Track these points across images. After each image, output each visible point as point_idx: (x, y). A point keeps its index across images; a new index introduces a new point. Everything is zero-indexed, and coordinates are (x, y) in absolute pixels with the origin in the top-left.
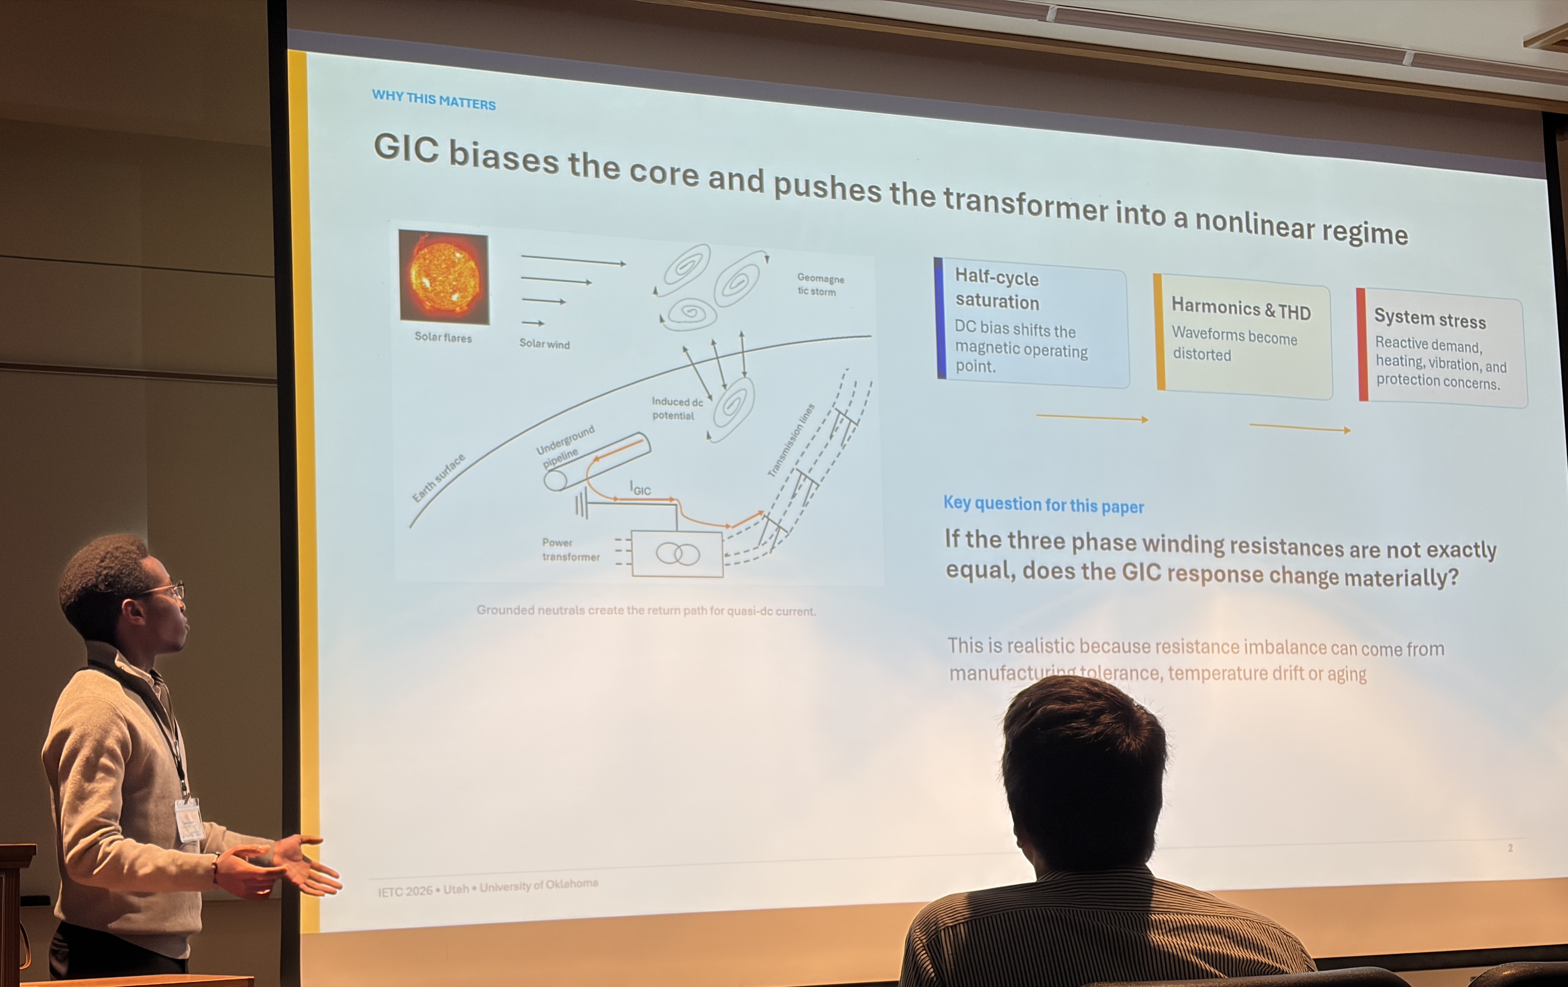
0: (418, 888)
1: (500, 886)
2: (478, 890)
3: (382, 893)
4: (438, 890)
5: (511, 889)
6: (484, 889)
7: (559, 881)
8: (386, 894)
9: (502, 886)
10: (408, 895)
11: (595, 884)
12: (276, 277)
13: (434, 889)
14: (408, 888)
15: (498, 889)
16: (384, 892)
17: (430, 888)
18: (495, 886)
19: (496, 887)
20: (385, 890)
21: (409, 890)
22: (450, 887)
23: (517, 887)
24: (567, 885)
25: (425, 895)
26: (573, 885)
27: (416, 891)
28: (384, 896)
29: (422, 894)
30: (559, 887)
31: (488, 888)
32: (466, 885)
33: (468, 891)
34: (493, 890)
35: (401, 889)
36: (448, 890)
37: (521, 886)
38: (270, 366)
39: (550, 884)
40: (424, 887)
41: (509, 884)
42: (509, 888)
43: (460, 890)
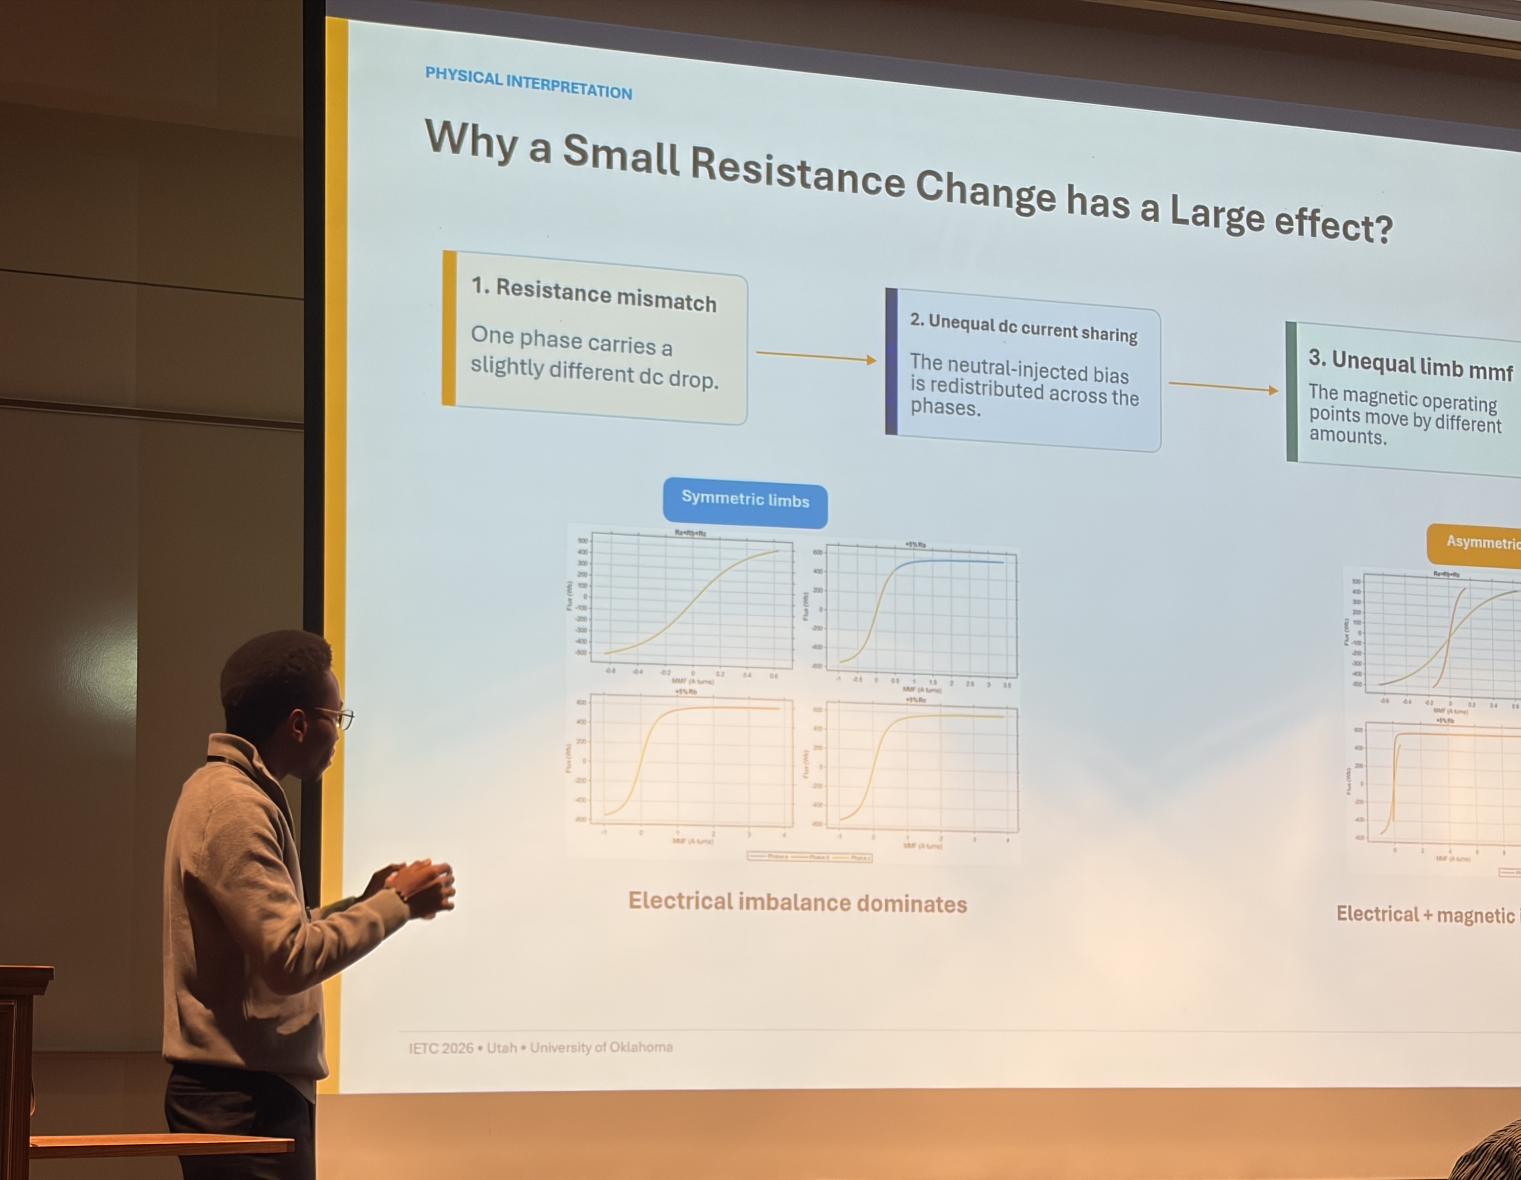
0: (456, 1045)
1: (555, 1047)
2: (528, 1050)
3: (413, 1048)
4: (480, 1048)
5: (568, 1051)
6: (535, 1049)
7: (625, 1043)
8: (418, 1051)
9: (557, 1046)
10: (444, 1052)
11: (670, 1048)
12: (305, 299)
13: (475, 1047)
14: (445, 1044)
15: (552, 1049)
16: (415, 1048)
17: (470, 1046)
18: (548, 1045)
19: (550, 1047)
20: (417, 1046)
21: (446, 1047)
22: (495, 1044)
23: (574, 1049)
24: (635, 1049)
25: (464, 1053)
26: (642, 1048)
27: (454, 1047)
28: (416, 1053)
29: (461, 1052)
30: (625, 1051)
31: (541, 1048)
32: (513, 1044)
33: (516, 1051)
34: (546, 1051)
35: (436, 1045)
36: (492, 1049)
37: (579, 1047)
38: (297, 409)
39: (615, 1047)
40: (464, 1044)
41: (566, 1045)
42: (566, 1050)
43: (506, 1050)
